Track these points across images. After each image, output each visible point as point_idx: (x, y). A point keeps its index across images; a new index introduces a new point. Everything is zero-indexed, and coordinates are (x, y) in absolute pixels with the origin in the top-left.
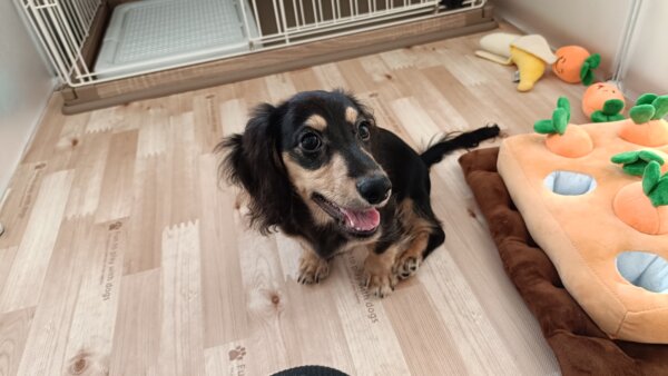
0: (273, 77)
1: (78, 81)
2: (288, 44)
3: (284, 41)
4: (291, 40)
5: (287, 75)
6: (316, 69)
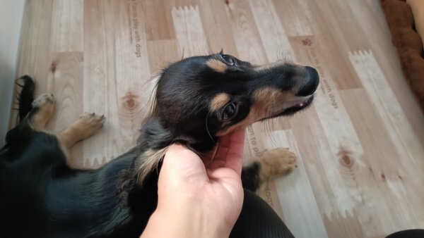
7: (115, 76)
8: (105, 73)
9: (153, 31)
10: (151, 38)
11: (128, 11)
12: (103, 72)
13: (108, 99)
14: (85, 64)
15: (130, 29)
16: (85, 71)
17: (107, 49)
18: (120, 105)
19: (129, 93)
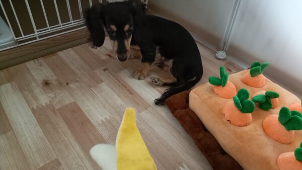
0: (31, 62)
2: (38, 39)
3: (35, 38)
4: (40, 37)
5: (41, 60)
6: (60, 53)
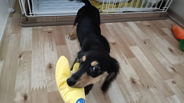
1: (29, 15)
7: (44, 58)
8: (40, 57)
9: (58, 43)
10: (57, 45)
11: (49, 37)
12: (39, 57)
13: (41, 66)
14: (32, 55)
15: (50, 42)
16: (33, 57)
17: (41, 49)
18: (46, 68)
19: (50, 63)
